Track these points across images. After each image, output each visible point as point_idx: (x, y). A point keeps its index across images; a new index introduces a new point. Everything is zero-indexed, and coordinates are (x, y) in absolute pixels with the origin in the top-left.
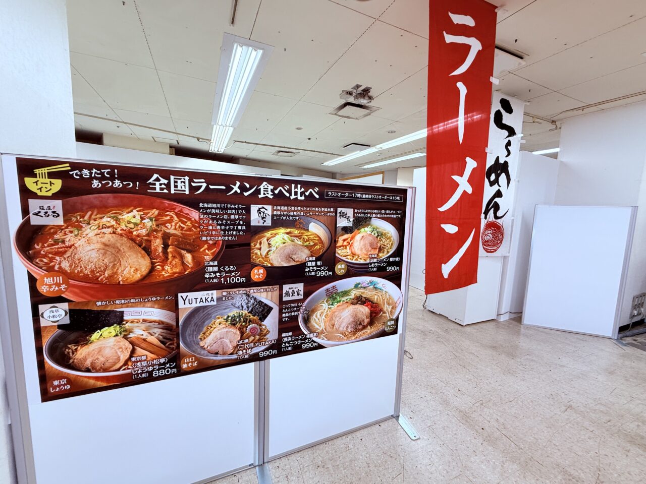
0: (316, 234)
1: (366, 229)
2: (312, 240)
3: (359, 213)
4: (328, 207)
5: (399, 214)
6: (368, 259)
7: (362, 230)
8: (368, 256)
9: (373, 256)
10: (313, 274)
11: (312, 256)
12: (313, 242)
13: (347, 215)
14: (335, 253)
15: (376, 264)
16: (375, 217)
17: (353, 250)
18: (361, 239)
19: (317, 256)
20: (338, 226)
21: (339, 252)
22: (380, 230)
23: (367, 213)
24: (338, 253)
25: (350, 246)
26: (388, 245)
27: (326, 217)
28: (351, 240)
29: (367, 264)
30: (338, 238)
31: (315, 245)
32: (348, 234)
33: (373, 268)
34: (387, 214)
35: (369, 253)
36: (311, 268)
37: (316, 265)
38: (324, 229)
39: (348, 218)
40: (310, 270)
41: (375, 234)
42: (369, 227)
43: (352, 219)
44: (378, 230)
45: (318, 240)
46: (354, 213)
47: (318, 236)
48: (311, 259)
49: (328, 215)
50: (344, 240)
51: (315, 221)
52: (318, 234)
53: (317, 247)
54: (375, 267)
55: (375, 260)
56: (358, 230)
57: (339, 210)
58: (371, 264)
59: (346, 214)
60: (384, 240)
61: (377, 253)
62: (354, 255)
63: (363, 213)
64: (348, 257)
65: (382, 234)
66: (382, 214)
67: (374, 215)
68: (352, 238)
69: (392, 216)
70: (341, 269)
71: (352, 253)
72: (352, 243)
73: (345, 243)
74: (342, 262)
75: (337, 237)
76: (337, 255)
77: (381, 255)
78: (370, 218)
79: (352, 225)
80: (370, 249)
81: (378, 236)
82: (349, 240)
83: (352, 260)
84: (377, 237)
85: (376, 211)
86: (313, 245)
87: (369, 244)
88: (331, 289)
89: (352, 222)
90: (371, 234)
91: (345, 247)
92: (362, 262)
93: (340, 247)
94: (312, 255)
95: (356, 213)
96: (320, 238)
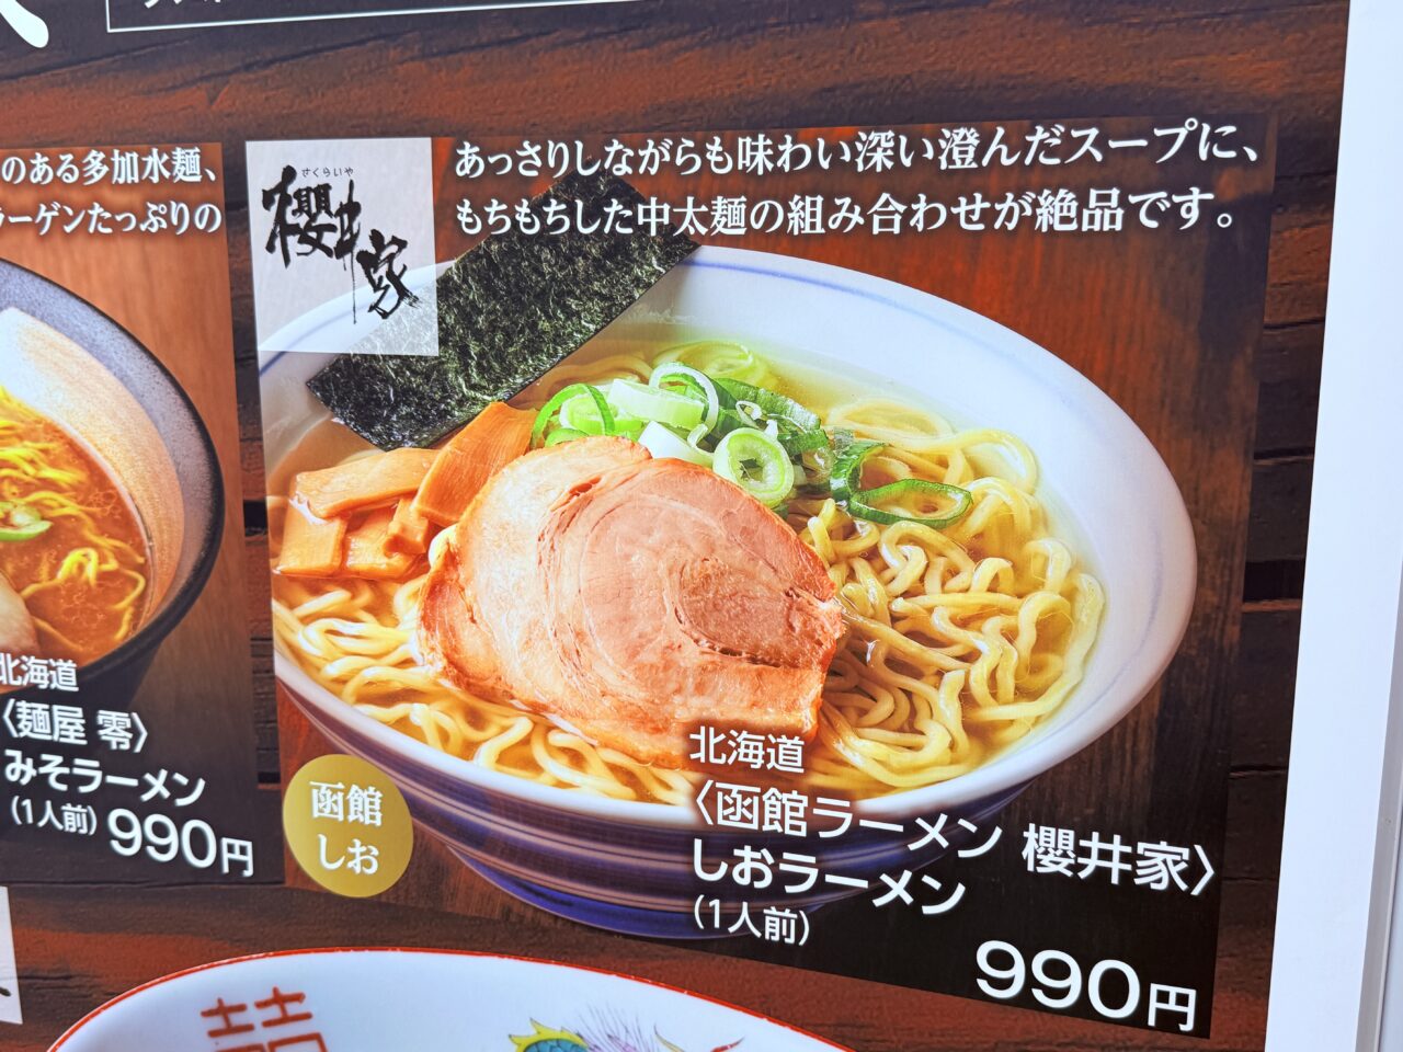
0: (54, 432)
1: (620, 391)
2: (26, 488)
3: (513, 188)
4: (139, 141)
5: (1178, 178)
6: (681, 781)
7: (573, 406)
8: (673, 745)
9: (749, 751)
10: (75, 819)
11: (46, 648)
12: (40, 509)
13: (364, 224)
14: (262, 644)
15: (802, 864)
16: (753, 240)
17: (471, 644)
18: (566, 522)
19: (93, 652)
20: (265, 346)
21: (311, 639)
22: (836, 419)
23: (628, 192)
24: (298, 656)
25: (435, 591)
26: (987, 640)
27: (130, 252)
28: (434, 528)
29: (673, 840)
30: (285, 488)
31: (59, 537)
32: (387, 444)
33: (760, 899)
34: (951, 186)
35: (686, 709)
36: (53, 766)
37: (94, 746)
38: (123, 379)
39: (377, 259)
40: (41, 779)
41: (752, 467)
42: (668, 367)
43: (422, 271)
44: (801, 417)
45: (76, 490)
46: (448, 189)
47: (78, 455)
48: (37, 672)
49: (154, 224)
50: (356, 516)
51: (33, 287)
52: (72, 432)
53: (84, 563)
54: (775, 894)
55: (783, 811)
56: (519, 401)
57: (264, 162)
58: (722, 844)
59: (352, 209)
60: (906, 564)
61: (806, 718)
62: (489, 696)
63: (571, 186)
64: (418, 712)
65: (871, 477)
66: (864, 187)
67: (730, 214)
68: (450, 498)
69: (1054, 210)
70: (343, 833)
71: (457, 669)
72: (452, 559)
73: (368, 552)
74: (354, 761)
75: (272, 475)
76: (284, 669)
77: (862, 750)
78: (678, 249)
79: (428, 345)
80: (693, 655)
81: (810, 492)
82: (409, 517)
83: (468, 750)
84: (796, 511)
85: (755, 154)
86: (44, 540)
87: (670, 597)
88: (254, 1016)
89: (429, 307)
90: (698, 471)
91: (375, 590)
92: (596, 794)
93: (315, 583)
94: (40, 635)
95: (479, 191)
96: (97, 477)
